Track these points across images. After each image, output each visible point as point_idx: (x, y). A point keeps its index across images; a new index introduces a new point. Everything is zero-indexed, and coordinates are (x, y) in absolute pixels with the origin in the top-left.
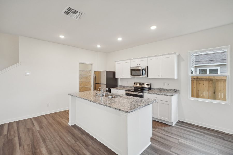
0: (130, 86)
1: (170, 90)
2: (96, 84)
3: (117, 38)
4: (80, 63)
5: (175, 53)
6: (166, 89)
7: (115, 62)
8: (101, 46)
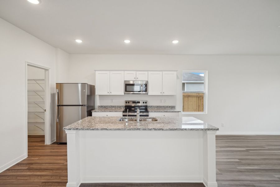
0: (118, 106)
1: (167, 107)
2: (59, 107)
3: (124, 40)
4: (28, 65)
5: (177, 71)
6: (164, 106)
7: (95, 71)
8: (83, 41)
